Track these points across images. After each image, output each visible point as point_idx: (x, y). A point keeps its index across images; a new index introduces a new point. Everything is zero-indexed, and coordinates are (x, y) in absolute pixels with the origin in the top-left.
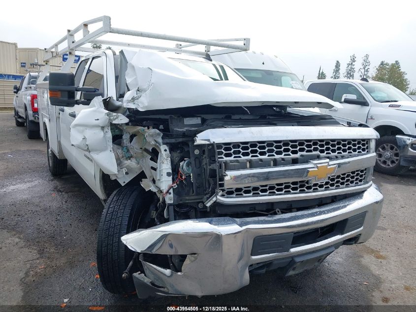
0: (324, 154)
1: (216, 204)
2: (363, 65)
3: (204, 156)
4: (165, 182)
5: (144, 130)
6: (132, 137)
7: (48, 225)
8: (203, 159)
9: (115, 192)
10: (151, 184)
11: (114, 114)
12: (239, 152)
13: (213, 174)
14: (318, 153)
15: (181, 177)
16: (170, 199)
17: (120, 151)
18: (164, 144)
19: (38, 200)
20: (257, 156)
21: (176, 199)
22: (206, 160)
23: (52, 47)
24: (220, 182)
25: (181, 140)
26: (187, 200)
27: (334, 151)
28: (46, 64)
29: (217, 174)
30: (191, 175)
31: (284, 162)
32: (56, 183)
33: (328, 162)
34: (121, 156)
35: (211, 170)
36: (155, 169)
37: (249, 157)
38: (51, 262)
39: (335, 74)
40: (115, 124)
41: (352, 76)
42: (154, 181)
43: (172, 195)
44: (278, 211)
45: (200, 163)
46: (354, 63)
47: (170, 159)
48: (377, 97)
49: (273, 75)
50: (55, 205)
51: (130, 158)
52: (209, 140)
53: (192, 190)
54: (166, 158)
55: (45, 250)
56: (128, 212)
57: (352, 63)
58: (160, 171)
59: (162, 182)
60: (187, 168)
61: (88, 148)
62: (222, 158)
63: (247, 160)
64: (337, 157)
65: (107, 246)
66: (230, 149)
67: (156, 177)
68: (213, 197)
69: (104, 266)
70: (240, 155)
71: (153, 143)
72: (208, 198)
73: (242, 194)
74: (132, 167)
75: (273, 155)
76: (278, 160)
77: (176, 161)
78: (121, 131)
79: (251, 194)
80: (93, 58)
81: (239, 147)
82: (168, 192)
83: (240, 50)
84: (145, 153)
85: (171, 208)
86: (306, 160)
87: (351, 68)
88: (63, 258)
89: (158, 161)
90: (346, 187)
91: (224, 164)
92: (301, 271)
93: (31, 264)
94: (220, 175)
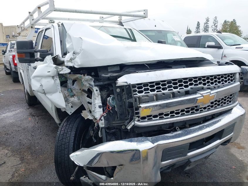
0: (206, 86)
1: (134, 127)
2: (214, 23)
3: (124, 93)
4: (98, 113)
5: (81, 77)
6: (74, 81)
7: (27, 140)
8: (123, 95)
9: (65, 120)
10: (88, 114)
11: (60, 67)
12: (148, 89)
13: (131, 105)
14: (202, 85)
15: (109, 108)
16: (102, 124)
17: (66, 92)
18: (95, 86)
19: (19, 123)
20: (160, 91)
21: (106, 123)
22: (125, 96)
23: (21, 24)
24: (136, 111)
25: (106, 83)
26: (113, 124)
27: (212, 83)
28: (19, 35)
29: (134, 105)
30: (116, 106)
31: (180, 95)
32: (31, 110)
33: (210, 92)
34: (67, 95)
35: (129, 102)
36: (91, 104)
37: (155, 92)
38: (29, 165)
39: (197, 30)
40: (61, 74)
41: (208, 30)
42: (90, 112)
43: (103, 121)
44: (178, 129)
45: (121, 98)
46: (208, 23)
47: (100, 96)
48: (228, 43)
49: (162, 33)
50: (30, 125)
51: (73, 96)
52: (126, 82)
53: (116, 116)
54: (97, 96)
55: (25, 157)
56: (73, 133)
57: (207, 23)
58: (94, 105)
59: (96, 112)
60: (112, 101)
61: (44, 92)
62: (136, 94)
63: (154, 95)
64: (215, 88)
65: (61, 157)
66: (142, 88)
67: (92, 109)
68: (132, 122)
69: (59, 170)
70: (149, 91)
71: (88, 85)
72: (128, 123)
73: (152, 119)
74: (75, 102)
75: (172, 90)
76: (175, 93)
77: (105, 97)
78: (66, 78)
79: (158, 118)
80: (46, 30)
81: (147, 85)
82: (100, 119)
83: (141, 18)
84: (83, 93)
85: (104, 130)
86: (195, 92)
87: (207, 25)
88: (36, 163)
89: (92, 98)
90: (221, 107)
91: (138, 99)
92: (194, 166)
93: (16, 168)
94: (136, 106)
